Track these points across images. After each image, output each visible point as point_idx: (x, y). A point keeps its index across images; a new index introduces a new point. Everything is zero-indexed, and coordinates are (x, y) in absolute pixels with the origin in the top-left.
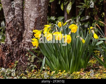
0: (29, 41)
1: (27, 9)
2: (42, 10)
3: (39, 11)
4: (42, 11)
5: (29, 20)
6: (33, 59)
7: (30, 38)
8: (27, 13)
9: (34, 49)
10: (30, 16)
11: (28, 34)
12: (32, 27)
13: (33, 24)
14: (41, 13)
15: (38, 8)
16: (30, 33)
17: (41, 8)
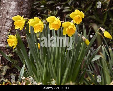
0: (1, 46)
1: (4, 4)
2: (24, 6)
3: (20, 6)
4: (24, 8)
5: (6, 18)
6: (6, 70)
7: (3, 41)
8: (3, 10)
9: (8, 56)
10: (7, 13)
11: (2, 36)
12: (8, 26)
13: (10, 23)
14: (23, 11)
15: (20, 2)
16: (5, 34)
17: (23, 3)
